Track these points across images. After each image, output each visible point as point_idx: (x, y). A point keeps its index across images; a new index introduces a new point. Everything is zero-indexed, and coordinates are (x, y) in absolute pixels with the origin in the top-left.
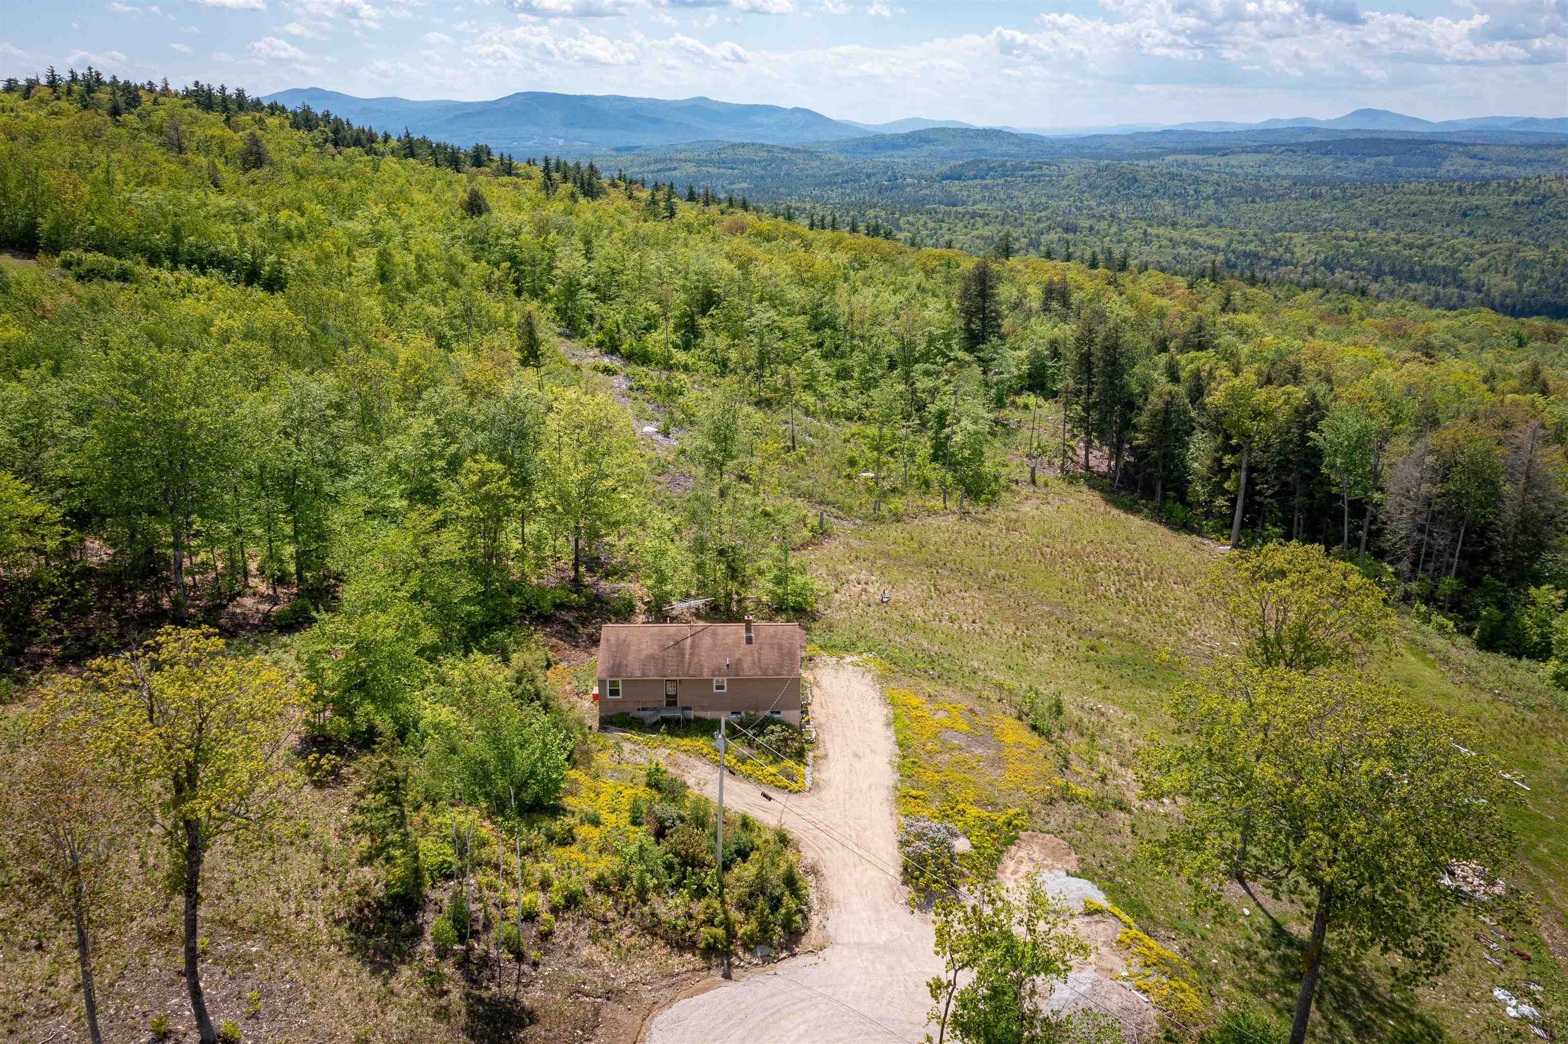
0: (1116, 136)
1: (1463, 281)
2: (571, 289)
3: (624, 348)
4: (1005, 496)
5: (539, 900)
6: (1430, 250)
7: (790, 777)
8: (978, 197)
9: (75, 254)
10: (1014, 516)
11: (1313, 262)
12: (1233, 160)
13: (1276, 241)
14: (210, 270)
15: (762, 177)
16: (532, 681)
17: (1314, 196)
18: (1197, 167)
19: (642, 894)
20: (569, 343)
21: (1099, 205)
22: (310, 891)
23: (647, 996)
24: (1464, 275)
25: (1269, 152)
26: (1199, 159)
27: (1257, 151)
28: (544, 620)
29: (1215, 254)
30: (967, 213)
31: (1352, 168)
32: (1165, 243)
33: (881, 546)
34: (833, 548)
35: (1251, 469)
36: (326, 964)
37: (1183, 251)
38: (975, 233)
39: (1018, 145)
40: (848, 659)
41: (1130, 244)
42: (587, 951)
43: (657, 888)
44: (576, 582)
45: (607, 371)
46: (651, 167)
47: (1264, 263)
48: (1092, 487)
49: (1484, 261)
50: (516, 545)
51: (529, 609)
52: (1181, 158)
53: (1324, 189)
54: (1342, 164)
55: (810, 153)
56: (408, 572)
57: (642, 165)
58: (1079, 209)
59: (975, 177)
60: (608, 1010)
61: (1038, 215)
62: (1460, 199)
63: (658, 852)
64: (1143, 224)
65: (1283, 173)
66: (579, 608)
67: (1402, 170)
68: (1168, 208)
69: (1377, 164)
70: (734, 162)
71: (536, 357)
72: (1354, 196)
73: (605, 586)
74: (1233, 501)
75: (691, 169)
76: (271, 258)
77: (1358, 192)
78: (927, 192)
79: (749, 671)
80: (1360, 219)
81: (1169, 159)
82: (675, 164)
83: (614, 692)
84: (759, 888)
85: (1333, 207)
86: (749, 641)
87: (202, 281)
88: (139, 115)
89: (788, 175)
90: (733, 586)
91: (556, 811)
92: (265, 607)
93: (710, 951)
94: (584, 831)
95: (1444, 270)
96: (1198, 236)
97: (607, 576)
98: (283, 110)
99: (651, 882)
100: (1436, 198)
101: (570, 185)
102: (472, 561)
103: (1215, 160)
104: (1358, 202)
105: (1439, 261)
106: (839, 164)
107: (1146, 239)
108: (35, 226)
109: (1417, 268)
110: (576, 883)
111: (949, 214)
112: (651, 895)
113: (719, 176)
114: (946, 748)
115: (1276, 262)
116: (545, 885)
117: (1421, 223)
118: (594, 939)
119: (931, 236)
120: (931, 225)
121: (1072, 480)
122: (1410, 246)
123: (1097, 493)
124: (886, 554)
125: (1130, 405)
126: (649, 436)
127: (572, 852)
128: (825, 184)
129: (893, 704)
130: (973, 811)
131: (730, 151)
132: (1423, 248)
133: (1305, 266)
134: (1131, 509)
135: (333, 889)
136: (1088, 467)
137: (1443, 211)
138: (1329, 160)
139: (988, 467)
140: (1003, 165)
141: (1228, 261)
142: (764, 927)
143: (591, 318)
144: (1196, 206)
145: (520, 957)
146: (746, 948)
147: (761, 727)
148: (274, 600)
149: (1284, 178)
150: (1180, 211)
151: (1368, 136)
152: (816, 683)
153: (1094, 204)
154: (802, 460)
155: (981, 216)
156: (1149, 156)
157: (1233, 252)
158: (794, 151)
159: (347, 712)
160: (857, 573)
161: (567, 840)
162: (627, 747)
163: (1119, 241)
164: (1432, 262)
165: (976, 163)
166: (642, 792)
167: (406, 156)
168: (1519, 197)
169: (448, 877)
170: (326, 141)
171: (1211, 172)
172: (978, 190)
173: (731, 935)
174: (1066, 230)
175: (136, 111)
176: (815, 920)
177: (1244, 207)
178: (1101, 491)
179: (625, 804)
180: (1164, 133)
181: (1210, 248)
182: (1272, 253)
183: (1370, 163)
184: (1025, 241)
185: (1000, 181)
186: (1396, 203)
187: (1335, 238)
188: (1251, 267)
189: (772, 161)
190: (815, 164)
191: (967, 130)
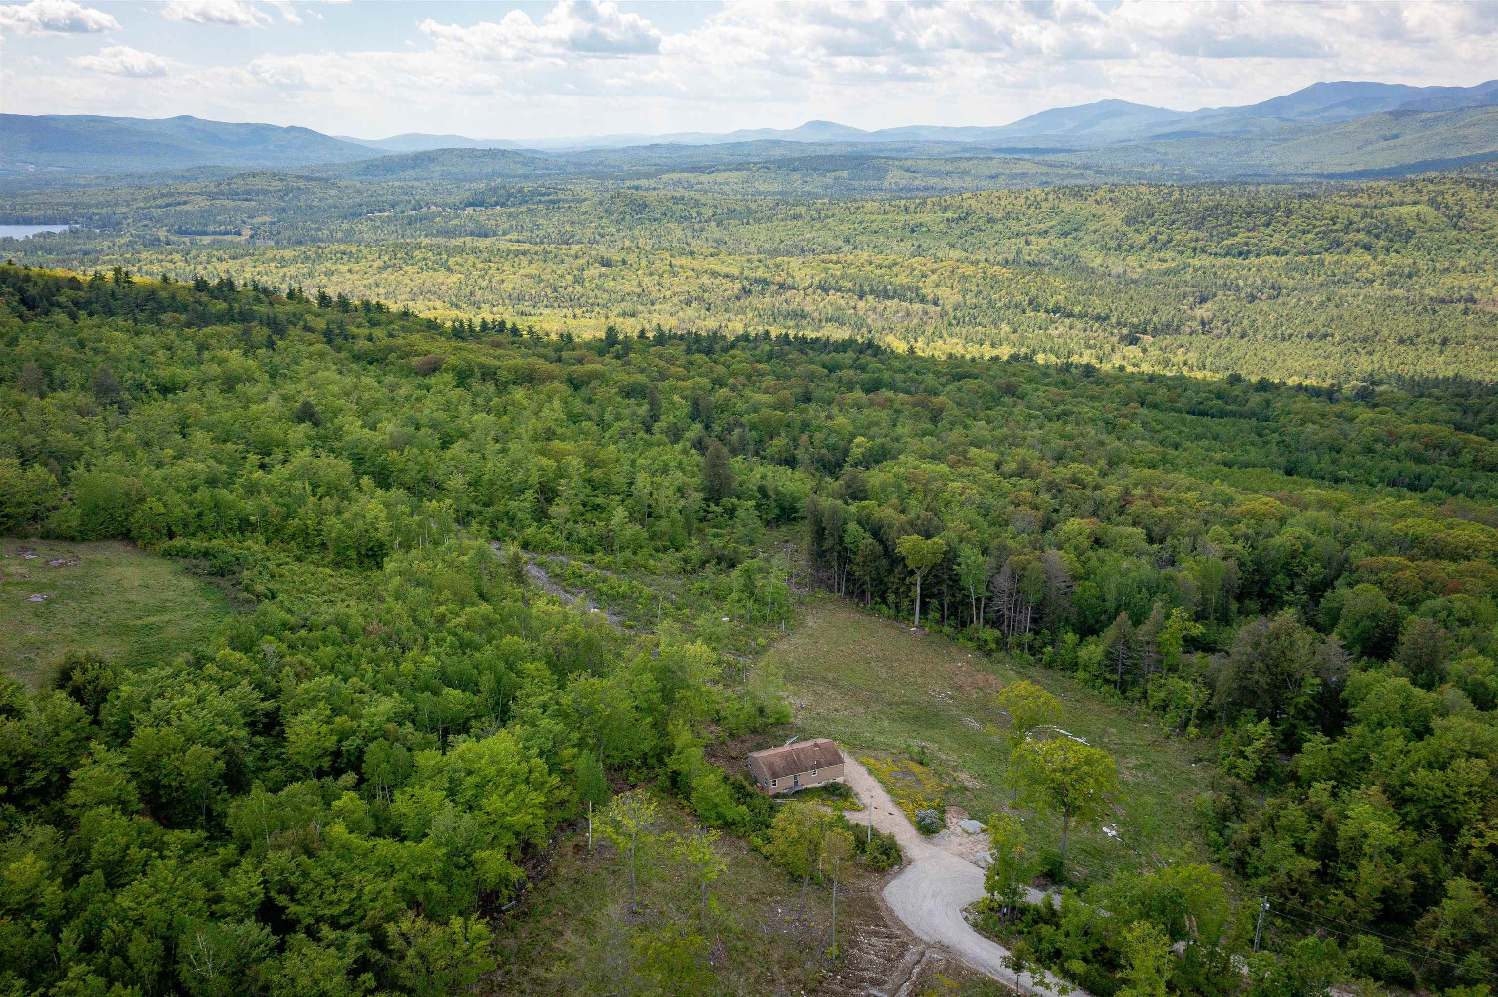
0: (611, 151)
1: (924, 296)
6: (895, 270)
8: (507, 225)
11: (811, 285)
12: (722, 177)
13: (778, 266)
15: (283, 210)
17: (796, 217)
18: (693, 187)
21: (619, 231)
24: (924, 291)
25: (749, 169)
26: (691, 177)
27: (739, 167)
29: (732, 281)
31: (817, 184)
32: (689, 273)
37: (706, 280)
38: (522, 272)
39: (525, 164)
41: (661, 276)
46: (159, 202)
47: (773, 288)
49: (935, 277)
52: (675, 176)
53: (803, 210)
54: (808, 179)
55: (322, 180)
57: (147, 199)
58: (602, 236)
59: (497, 204)
62: (908, 217)
64: (668, 256)
65: (764, 191)
67: (856, 184)
68: (679, 232)
69: (836, 179)
70: (248, 192)
72: (827, 217)
75: (203, 203)
77: (828, 210)
80: (836, 237)
81: (665, 178)
82: (185, 198)
85: (813, 227)
89: (310, 206)
95: (909, 287)
96: (713, 264)
100: (890, 217)
103: (703, 178)
104: (830, 221)
105: (904, 279)
106: (359, 192)
107: (673, 270)
109: (889, 286)
113: (237, 210)
115: (782, 287)
117: (882, 239)
119: (483, 277)
120: (480, 266)
122: (880, 267)
128: (354, 215)
131: (240, 182)
132: (890, 267)
133: (805, 289)
137: (896, 228)
138: (796, 176)
140: (521, 191)
141: (744, 288)
144: (702, 230)
149: (767, 195)
151: (825, 151)
155: (524, 254)
156: (645, 176)
157: (746, 279)
158: (308, 179)
163: (651, 274)
164: (899, 280)
165: (491, 189)
168: (949, 214)
171: (705, 192)
172: (505, 219)
174: (603, 265)
177: (742, 230)
180: (652, 147)
181: (726, 276)
182: (777, 278)
183: (830, 178)
184: (570, 278)
185: (523, 209)
186: (861, 222)
187: (823, 261)
188: (762, 292)
189: (288, 191)
190: (333, 192)
191: (473, 150)
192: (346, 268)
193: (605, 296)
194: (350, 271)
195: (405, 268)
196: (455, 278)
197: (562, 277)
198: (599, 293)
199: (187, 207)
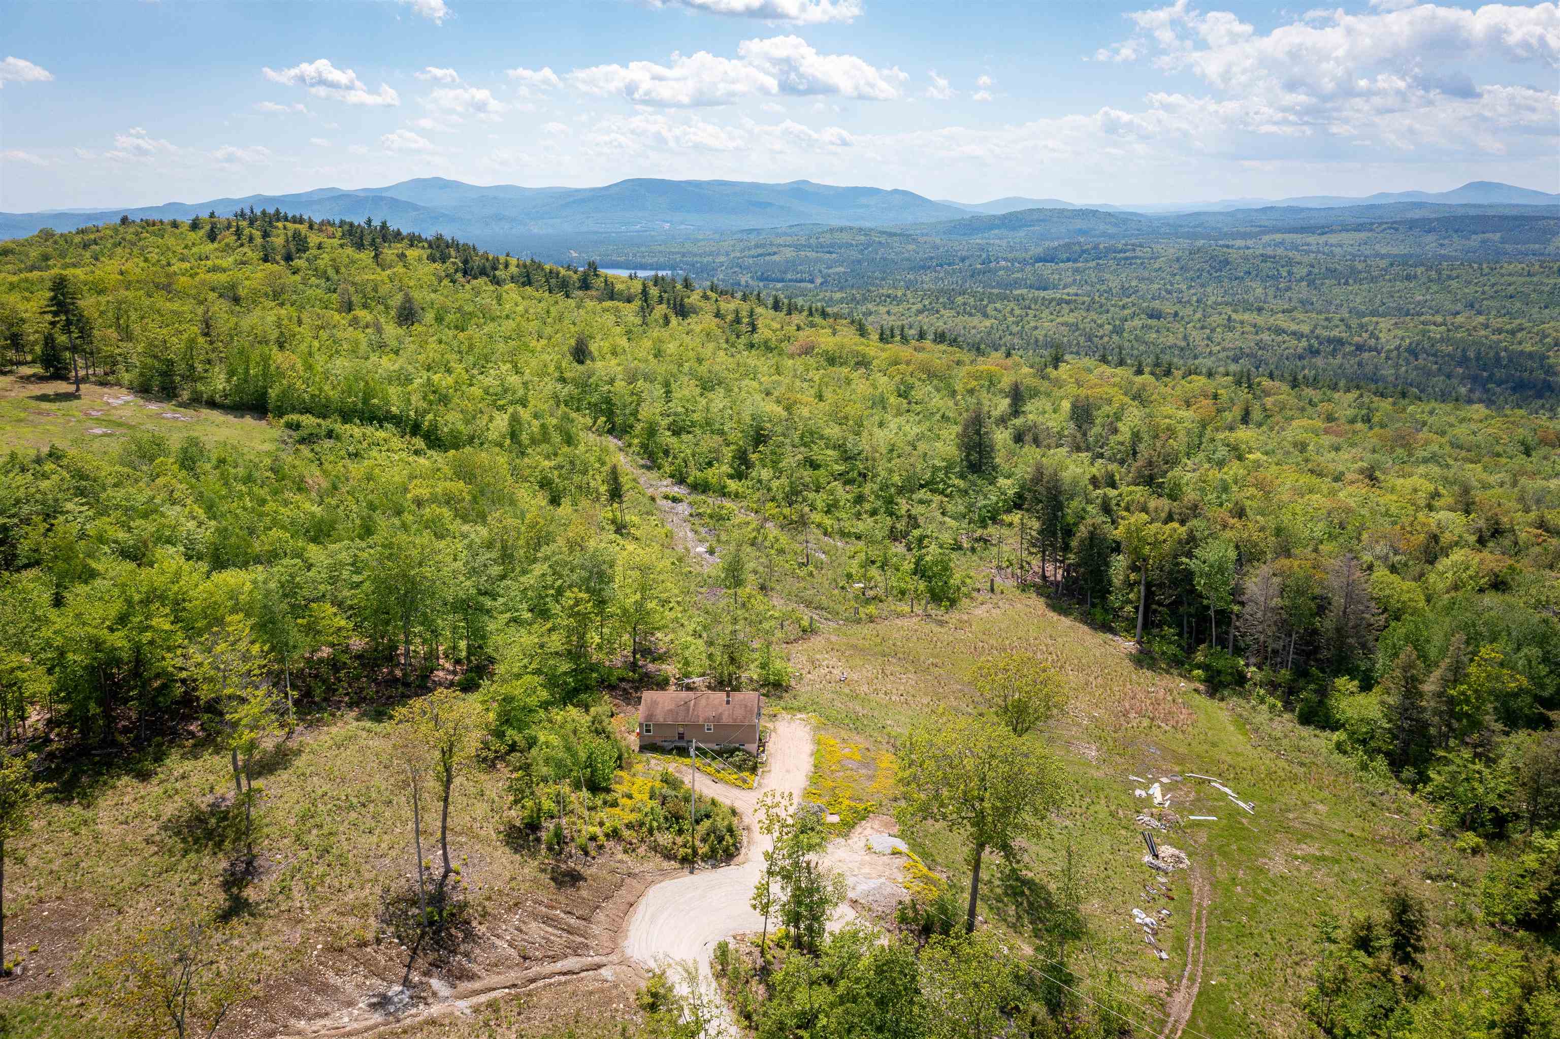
0: (1214, 214)
1: (1550, 367)
2: (652, 431)
3: (690, 480)
4: (965, 602)
5: (596, 830)
6: (1519, 335)
7: (745, 781)
9: (295, 417)
10: (965, 617)
11: (1397, 348)
12: (1333, 239)
13: (1361, 326)
14: (386, 425)
15: (859, 262)
16: (601, 722)
17: (1408, 278)
18: (1295, 248)
19: (651, 831)
20: (648, 474)
21: (1189, 288)
22: (486, 819)
23: (649, 877)
25: (1371, 230)
26: (1297, 238)
27: (1358, 228)
28: (612, 688)
29: (1299, 340)
30: (1052, 300)
31: (1455, 246)
32: (1248, 329)
33: (854, 641)
34: (817, 642)
35: (1148, 586)
36: (495, 848)
37: (1266, 337)
38: (1060, 320)
39: (1116, 225)
40: (799, 716)
41: (1213, 330)
42: (620, 856)
43: (659, 828)
44: (634, 666)
45: (675, 500)
46: (753, 252)
47: (1348, 349)
48: (1040, 594)
50: (597, 640)
51: (603, 681)
52: (1278, 237)
53: (1419, 270)
54: (1446, 242)
55: (905, 236)
56: (532, 657)
57: (742, 251)
58: (1169, 292)
59: (1068, 260)
60: (628, 880)
61: (1125, 300)
63: (661, 812)
64: (1229, 310)
65: (1383, 251)
66: (633, 681)
67: (1509, 247)
68: (1259, 291)
69: (1483, 241)
70: (832, 245)
71: (620, 496)
72: (1450, 277)
73: (651, 667)
74: (1137, 608)
75: (789, 253)
76: (430, 417)
77: (1454, 273)
78: (1019, 275)
79: (725, 720)
80: (1455, 301)
81: (1266, 238)
82: (775, 249)
83: (648, 731)
84: (713, 830)
85: (1428, 289)
86: (728, 702)
87: (381, 434)
88: (308, 260)
89: (885, 259)
90: (732, 668)
91: (608, 790)
92: (450, 677)
93: (684, 860)
94: (623, 801)
95: (1531, 355)
96: (1281, 321)
97: (654, 660)
98: (420, 239)
99: (655, 824)
100: (1535, 279)
101: (664, 306)
102: (570, 652)
103: (1312, 239)
104: (1454, 284)
105: (1528, 347)
106: (936, 247)
107: (1229, 325)
108: (266, 393)
109: (1503, 354)
110: (618, 824)
111: (1035, 300)
112: (656, 832)
113: (817, 260)
114: (844, 768)
115: (1359, 348)
116: (601, 824)
117: (1518, 305)
118: (625, 851)
119: (1017, 324)
120: (1017, 312)
121: (1024, 587)
122: (1500, 331)
123: (1042, 600)
124: (854, 647)
125: (1069, 532)
126: (700, 555)
127: (616, 811)
128: (920, 268)
129: (819, 743)
130: (846, 802)
131: (828, 236)
132: (1513, 333)
133: (1389, 352)
134: (1064, 612)
135: (497, 818)
136: (1044, 577)
137: (1542, 292)
138: (1431, 237)
139: (955, 581)
140: (1096, 247)
141: (1311, 346)
142: (713, 850)
143: (666, 453)
144: (1288, 289)
145: (586, 853)
146: (703, 860)
147: (731, 752)
148: (454, 673)
149: (1383, 257)
150: (1271, 292)
151: (1479, 212)
152: (775, 730)
153: (1184, 287)
154: (811, 574)
155: (1068, 302)
156: (1244, 236)
157: (1317, 338)
158: (891, 235)
159: (500, 735)
160: (828, 659)
161: (614, 804)
162: (653, 762)
163: (1203, 328)
164: (1519, 348)
165: (1068, 246)
166: (658, 784)
167: (524, 284)
169: (552, 817)
170: (456, 271)
171: (1308, 252)
172: (1069, 273)
173: (695, 853)
174: (1151, 316)
175: (305, 256)
176: (743, 851)
177: (1336, 290)
178: (1047, 597)
179: (647, 789)
180: (1265, 210)
181: (1294, 333)
182: (1356, 339)
183: (1475, 241)
184: (1109, 328)
185: (1092, 264)
186: (1493, 285)
187: (1423, 323)
188: (1334, 354)
189: (869, 245)
190: (911, 247)
191: (1063, 210)
192: (885, 309)
193: (1142, 348)
194: (888, 313)
195: (943, 312)
196: (988, 323)
197: (1101, 326)
198: (1136, 345)
199: (776, 258)
